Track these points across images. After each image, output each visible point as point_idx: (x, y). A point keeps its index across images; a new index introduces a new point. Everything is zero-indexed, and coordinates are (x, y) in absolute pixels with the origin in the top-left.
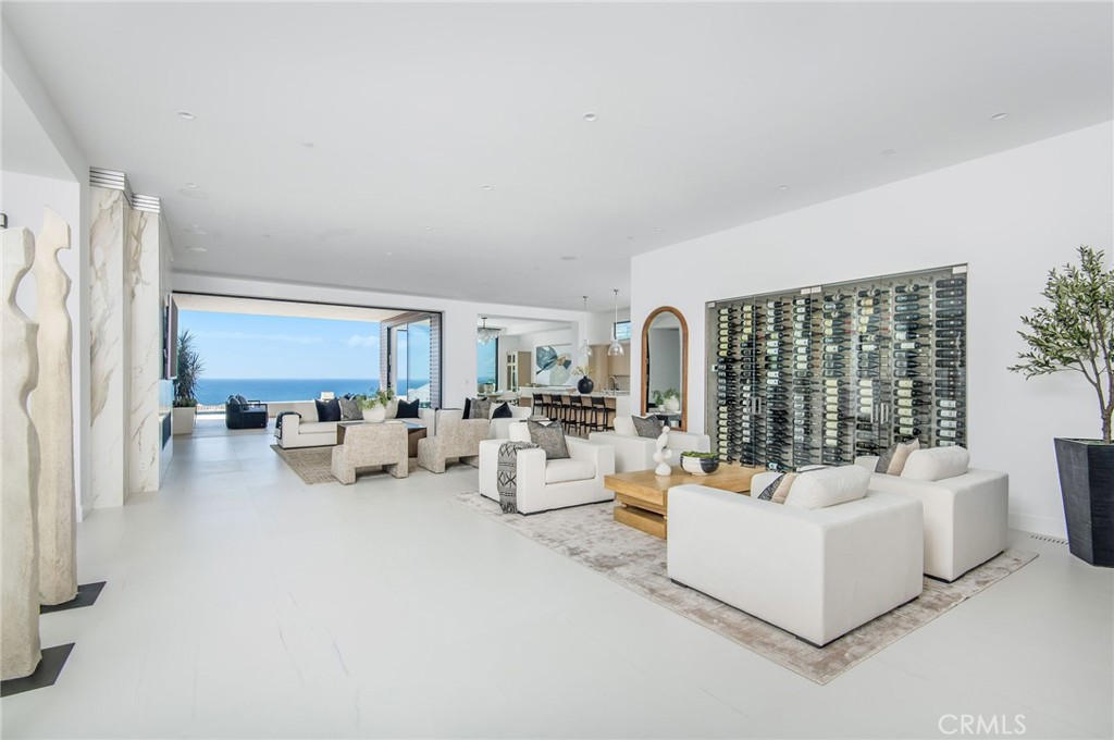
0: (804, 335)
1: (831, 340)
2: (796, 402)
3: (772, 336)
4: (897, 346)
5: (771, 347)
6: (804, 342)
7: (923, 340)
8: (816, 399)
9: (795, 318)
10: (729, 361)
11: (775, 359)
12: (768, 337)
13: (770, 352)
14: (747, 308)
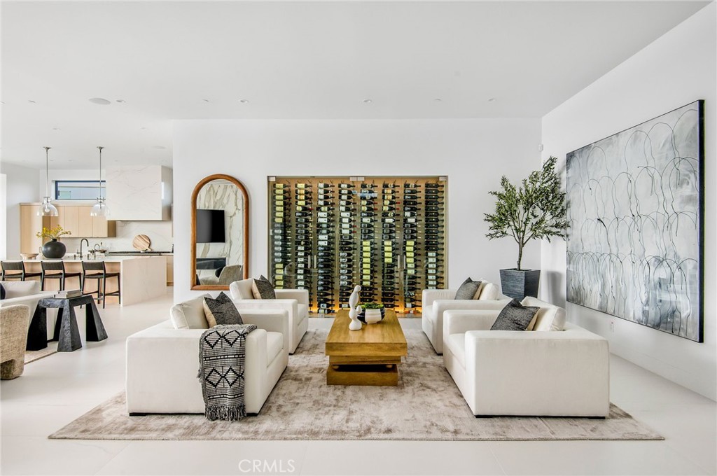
0: (347, 210)
1: (366, 215)
2: (341, 257)
3: (323, 209)
4: (405, 220)
5: (322, 217)
6: (347, 214)
7: (419, 218)
8: (356, 254)
9: (340, 197)
10: (285, 226)
11: (325, 226)
12: (319, 209)
13: (320, 220)
14: (301, 186)
